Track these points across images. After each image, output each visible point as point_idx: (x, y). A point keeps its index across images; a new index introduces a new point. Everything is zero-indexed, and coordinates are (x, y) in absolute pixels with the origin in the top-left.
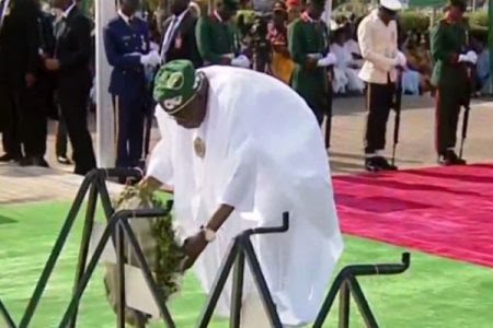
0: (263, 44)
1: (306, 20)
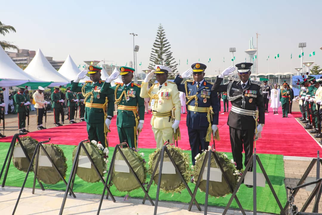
1: (19, 94)
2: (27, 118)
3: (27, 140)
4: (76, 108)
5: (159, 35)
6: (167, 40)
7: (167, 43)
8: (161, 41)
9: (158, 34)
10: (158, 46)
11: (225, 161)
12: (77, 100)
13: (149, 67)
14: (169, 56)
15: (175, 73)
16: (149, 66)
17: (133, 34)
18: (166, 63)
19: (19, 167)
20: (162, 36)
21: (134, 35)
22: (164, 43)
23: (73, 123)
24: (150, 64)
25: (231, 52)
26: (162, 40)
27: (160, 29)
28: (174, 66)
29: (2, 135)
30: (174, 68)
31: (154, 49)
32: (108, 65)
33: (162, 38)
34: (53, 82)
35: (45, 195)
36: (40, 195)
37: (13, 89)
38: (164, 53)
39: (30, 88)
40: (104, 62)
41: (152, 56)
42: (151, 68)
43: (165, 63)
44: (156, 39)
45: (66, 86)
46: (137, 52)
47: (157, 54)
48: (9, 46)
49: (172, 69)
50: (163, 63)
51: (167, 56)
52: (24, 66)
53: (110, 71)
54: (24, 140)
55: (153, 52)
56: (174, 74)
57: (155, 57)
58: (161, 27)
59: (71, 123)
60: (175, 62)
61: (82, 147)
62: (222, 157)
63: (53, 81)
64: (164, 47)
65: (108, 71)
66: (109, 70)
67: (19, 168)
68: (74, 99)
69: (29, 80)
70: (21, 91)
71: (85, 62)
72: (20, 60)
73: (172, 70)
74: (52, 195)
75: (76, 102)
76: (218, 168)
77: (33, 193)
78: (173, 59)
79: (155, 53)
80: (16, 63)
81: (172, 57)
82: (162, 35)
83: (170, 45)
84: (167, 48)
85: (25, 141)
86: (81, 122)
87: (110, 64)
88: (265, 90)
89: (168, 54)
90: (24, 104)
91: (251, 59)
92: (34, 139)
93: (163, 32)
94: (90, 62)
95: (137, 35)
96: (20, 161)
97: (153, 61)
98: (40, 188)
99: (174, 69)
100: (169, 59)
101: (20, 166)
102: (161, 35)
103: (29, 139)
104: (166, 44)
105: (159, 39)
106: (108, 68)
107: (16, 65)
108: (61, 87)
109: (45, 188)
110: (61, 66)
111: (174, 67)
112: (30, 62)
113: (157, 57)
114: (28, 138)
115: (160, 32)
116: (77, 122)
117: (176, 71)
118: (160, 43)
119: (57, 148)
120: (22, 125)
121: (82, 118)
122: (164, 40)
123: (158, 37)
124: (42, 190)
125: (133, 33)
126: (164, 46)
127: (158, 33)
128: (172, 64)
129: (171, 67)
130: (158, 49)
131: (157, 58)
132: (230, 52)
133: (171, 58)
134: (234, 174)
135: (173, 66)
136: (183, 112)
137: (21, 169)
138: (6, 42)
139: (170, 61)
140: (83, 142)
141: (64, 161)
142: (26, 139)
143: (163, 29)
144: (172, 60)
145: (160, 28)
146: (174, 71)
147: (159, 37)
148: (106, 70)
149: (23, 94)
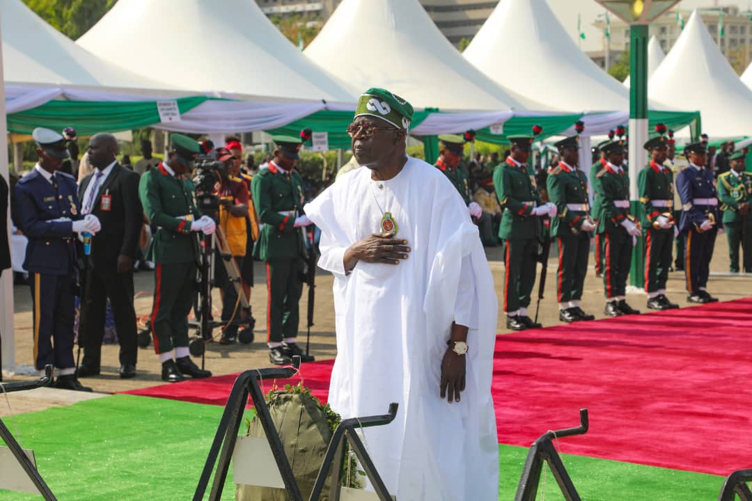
0: (207, 201)
1: (275, 171)
2: (306, 289)
3: (290, 404)
4: (540, 252)
12: (549, 208)
23: (521, 329)
29: (196, 367)
32: (736, 10)
34: (437, 110)
37: (255, 140)
39: (326, 139)
45: (500, 132)
52: (309, 25)
53: (742, 41)
59: (514, 323)
61: (545, 463)
63: (434, 107)
65: (733, 41)
68: (530, 204)
69: (324, 102)
70: (281, 155)
71: (603, 2)
75: (546, 216)
80: (268, 15)
85: (282, 407)
86: (563, 324)
94: (629, 1)
106: (733, 28)
107: (268, 22)
108: (470, 136)
110: (481, 22)
112: (335, 8)
116: (545, 325)
120: (284, 321)
121: (571, 304)
140: (552, 436)
142: (286, 399)
148: (722, 40)
149: (293, 173)
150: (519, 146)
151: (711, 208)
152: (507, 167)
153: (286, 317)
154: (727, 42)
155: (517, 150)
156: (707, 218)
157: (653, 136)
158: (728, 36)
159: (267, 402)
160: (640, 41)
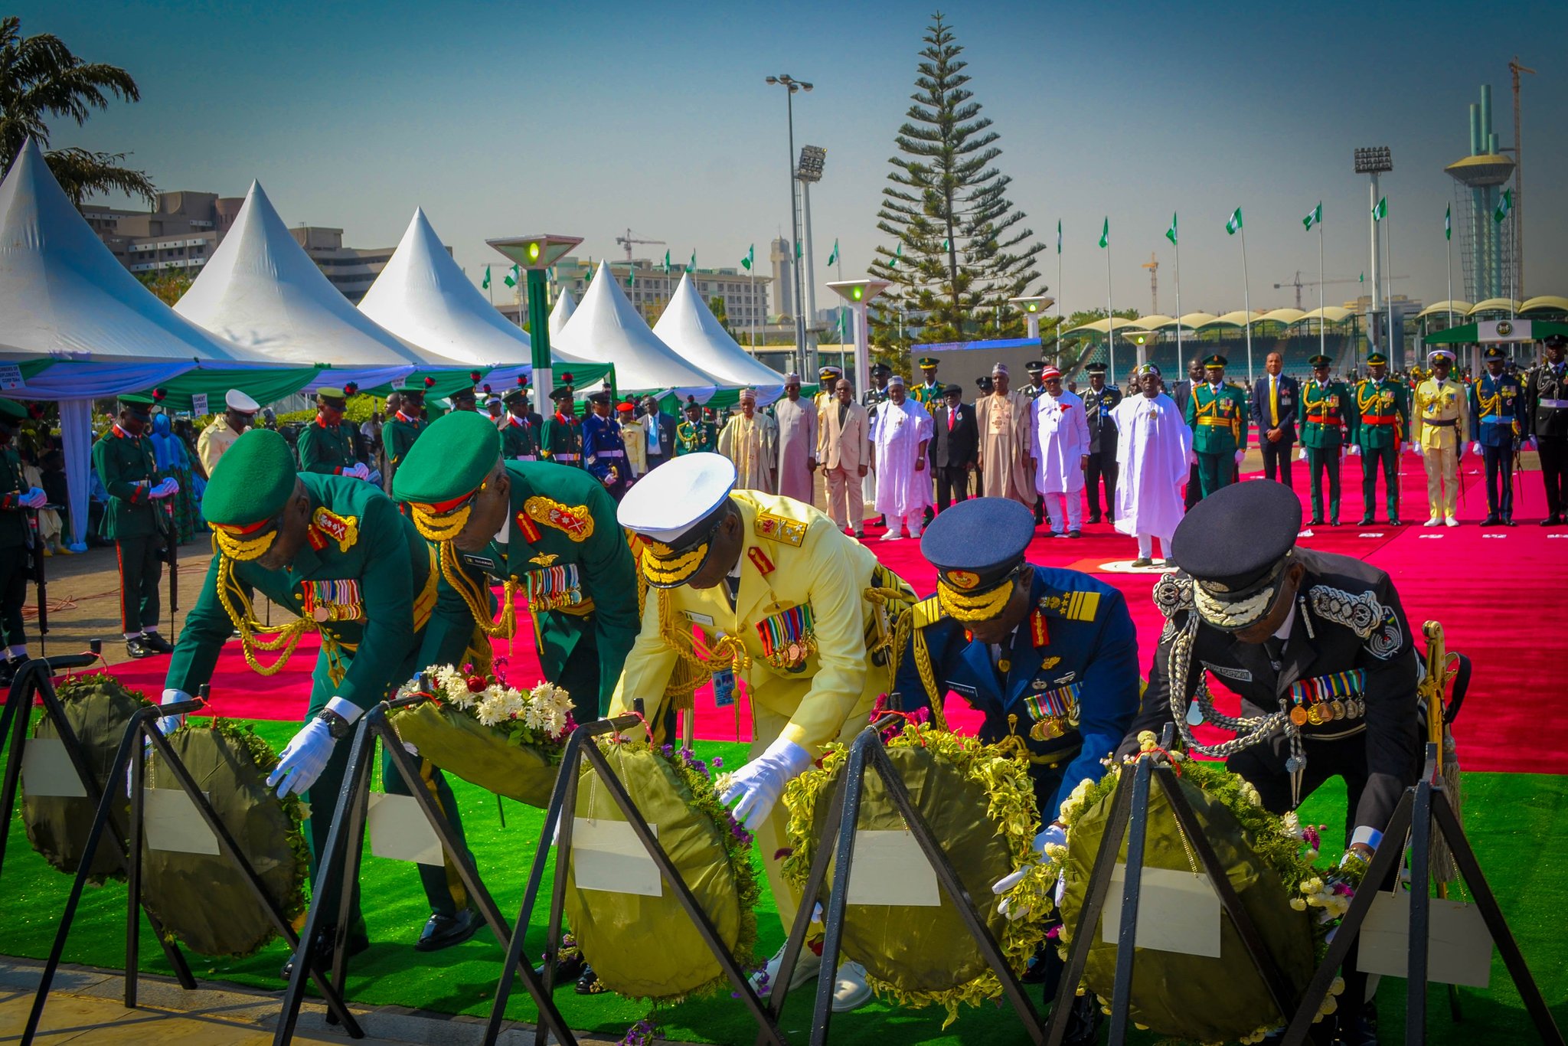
1: (121, 436)
3: (93, 696)
5: (931, 80)
6: (978, 106)
7: (980, 126)
8: (941, 114)
9: (923, 75)
10: (927, 143)
11: (1245, 828)
13: (878, 269)
14: (993, 201)
15: (1028, 301)
16: (877, 263)
17: (786, 79)
18: (975, 244)
19: (54, 852)
20: (949, 86)
21: (792, 89)
22: (959, 125)
24: (881, 250)
25: (1364, 171)
26: (951, 106)
27: (935, 48)
28: (1020, 259)
30: (1022, 269)
31: (900, 164)
32: (649, 264)
33: (947, 94)
34: (328, 367)
35: (193, 1015)
36: (170, 1015)
38: (962, 181)
39: (205, 401)
40: (629, 249)
41: (891, 206)
42: (887, 272)
43: (966, 241)
44: (916, 103)
46: (812, 185)
47: (918, 193)
48: (101, 175)
49: (1012, 275)
50: (955, 240)
51: (980, 200)
53: (658, 295)
54: (76, 698)
55: (898, 179)
56: (1022, 303)
57: (910, 212)
58: (942, 35)
60: (1024, 236)
62: (1227, 801)
63: (326, 363)
64: (962, 152)
65: (648, 295)
66: (654, 291)
67: (59, 859)
70: (128, 417)
71: (496, 245)
72: (170, 253)
73: (1012, 282)
74: (231, 1019)
76: (1199, 871)
77: (131, 1001)
78: (1016, 218)
79: (906, 183)
81: (1010, 204)
82: (948, 79)
83: (996, 137)
84: (980, 153)
85: (83, 701)
87: (656, 258)
88: (1556, 392)
89: (984, 192)
90: (145, 491)
91: (1485, 213)
92: (130, 692)
93: (951, 61)
94: (525, 245)
95: (808, 86)
96: (58, 818)
97: (896, 233)
98: (173, 973)
99: (1020, 276)
100: (993, 216)
101: (61, 847)
102: (941, 78)
103: (105, 692)
104: (971, 130)
105: (929, 102)
106: (647, 283)
108: (351, 389)
109: (195, 974)
110: (375, 276)
111: (1024, 262)
113: (919, 209)
114: (100, 686)
115: (934, 63)
117: (1033, 287)
118: (935, 127)
119: (244, 745)
120: (141, 609)
122: (959, 107)
123: (926, 94)
124: (177, 987)
125: (785, 73)
126: (963, 145)
127: (926, 69)
128: (1007, 244)
129: (1004, 264)
130: (927, 161)
131: (925, 217)
132: (1358, 171)
133: (1003, 210)
134: (1297, 904)
135: (1013, 260)
136: (1071, 528)
137: (65, 860)
138: (88, 158)
139: (997, 232)
141: (284, 818)
142: (88, 692)
143: (953, 44)
144: (1009, 224)
145: (938, 42)
146: (1019, 288)
147: (933, 94)
148: (637, 295)
149: (143, 437)
150: (410, 399)
151: (616, 461)
152: (396, 422)
153: (143, 603)
154: (643, 297)
155: (407, 403)
156: (610, 471)
157: (559, 386)
158: (643, 290)
159: (59, 699)
160: (538, 286)
